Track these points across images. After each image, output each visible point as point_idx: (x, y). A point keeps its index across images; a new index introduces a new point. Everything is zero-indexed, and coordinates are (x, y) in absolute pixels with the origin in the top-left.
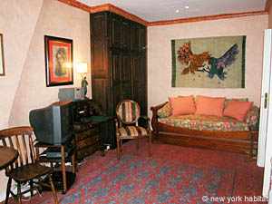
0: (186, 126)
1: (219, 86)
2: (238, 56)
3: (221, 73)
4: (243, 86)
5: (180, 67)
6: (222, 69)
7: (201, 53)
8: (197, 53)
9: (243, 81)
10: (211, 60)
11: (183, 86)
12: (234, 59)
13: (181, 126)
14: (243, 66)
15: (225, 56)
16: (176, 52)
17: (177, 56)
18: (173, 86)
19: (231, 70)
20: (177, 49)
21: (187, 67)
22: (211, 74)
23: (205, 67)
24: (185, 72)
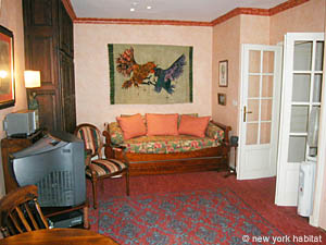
0: (151, 150)
1: (167, 101)
2: (186, 68)
3: (168, 87)
4: (191, 100)
5: (120, 78)
6: (169, 81)
7: (145, 62)
8: (141, 63)
9: (191, 95)
10: (158, 72)
11: (125, 102)
12: (181, 71)
13: (144, 151)
14: (191, 78)
15: (172, 67)
16: (115, 60)
17: (116, 65)
18: (113, 103)
19: (179, 83)
20: (116, 56)
21: (129, 79)
22: (158, 88)
23: (151, 80)
24: (127, 85)
